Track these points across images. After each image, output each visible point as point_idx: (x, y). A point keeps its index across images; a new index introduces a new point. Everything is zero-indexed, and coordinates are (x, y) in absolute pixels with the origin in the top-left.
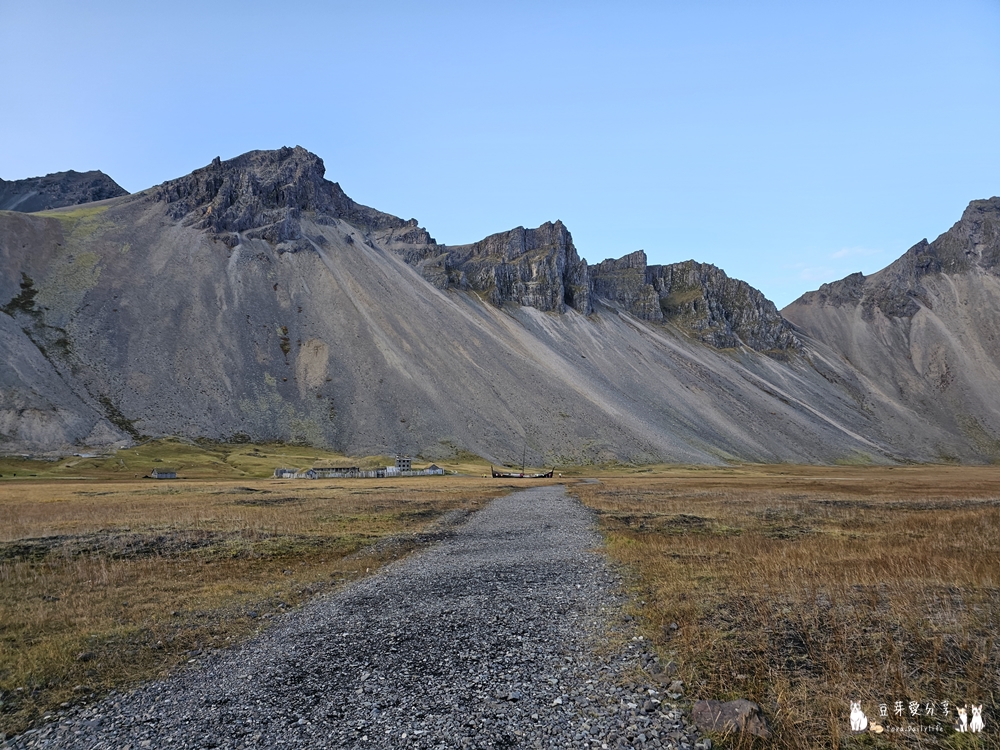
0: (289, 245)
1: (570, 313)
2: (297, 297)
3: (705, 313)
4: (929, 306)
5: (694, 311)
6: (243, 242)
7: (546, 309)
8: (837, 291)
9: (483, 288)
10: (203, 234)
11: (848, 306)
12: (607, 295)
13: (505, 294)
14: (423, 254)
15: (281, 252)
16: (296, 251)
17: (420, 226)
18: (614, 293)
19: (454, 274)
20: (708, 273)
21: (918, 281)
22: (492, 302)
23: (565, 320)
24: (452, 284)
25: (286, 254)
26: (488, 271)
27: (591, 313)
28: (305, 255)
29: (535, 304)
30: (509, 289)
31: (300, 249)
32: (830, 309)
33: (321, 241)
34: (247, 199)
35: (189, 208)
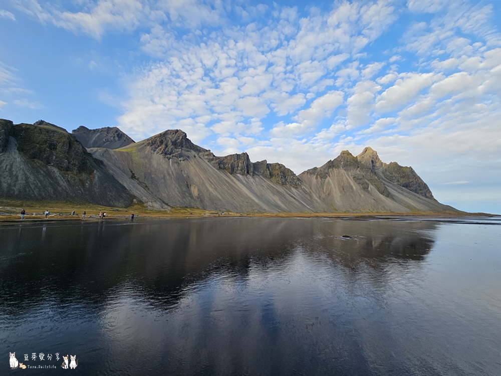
0: (182, 159)
1: (248, 176)
3: (280, 177)
4: (330, 177)
5: (277, 176)
6: (171, 158)
7: (242, 175)
8: (311, 171)
9: (227, 169)
11: (313, 175)
13: (233, 171)
14: (212, 160)
15: (180, 161)
18: (259, 171)
19: (220, 165)
20: (281, 166)
21: (328, 170)
22: (230, 173)
23: (247, 178)
24: (220, 168)
25: (182, 161)
26: (228, 165)
27: (253, 176)
28: (186, 161)
29: (240, 174)
30: (234, 170)
32: (309, 176)
33: (188, 157)
34: (170, 146)
35: (156, 148)
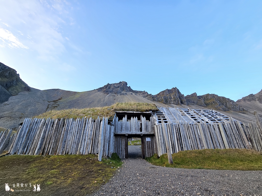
0: (120, 94)
1: (183, 105)
3: (217, 104)
5: (214, 104)
6: (110, 94)
7: (177, 105)
8: (248, 98)
9: (161, 101)
10: (103, 93)
12: (190, 102)
14: (147, 96)
15: (118, 95)
17: (146, 92)
18: (191, 101)
19: (154, 98)
20: (214, 96)
22: (164, 103)
24: (154, 100)
26: (161, 98)
27: (188, 105)
28: (122, 95)
29: (174, 104)
30: (167, 101)
33: (126, 94)
34: (112, 87)
35: (102, 90)
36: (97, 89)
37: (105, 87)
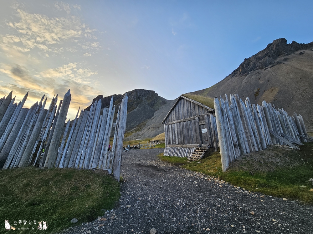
0: (270, 66)
2: (268, 78)
6: (251, 73)
15: (266, 69)
16: (272, 67)
31: (274, 65)
34: (253, 62)
35: (236, 73)
36: (230, 75)
37: (241, 66)
